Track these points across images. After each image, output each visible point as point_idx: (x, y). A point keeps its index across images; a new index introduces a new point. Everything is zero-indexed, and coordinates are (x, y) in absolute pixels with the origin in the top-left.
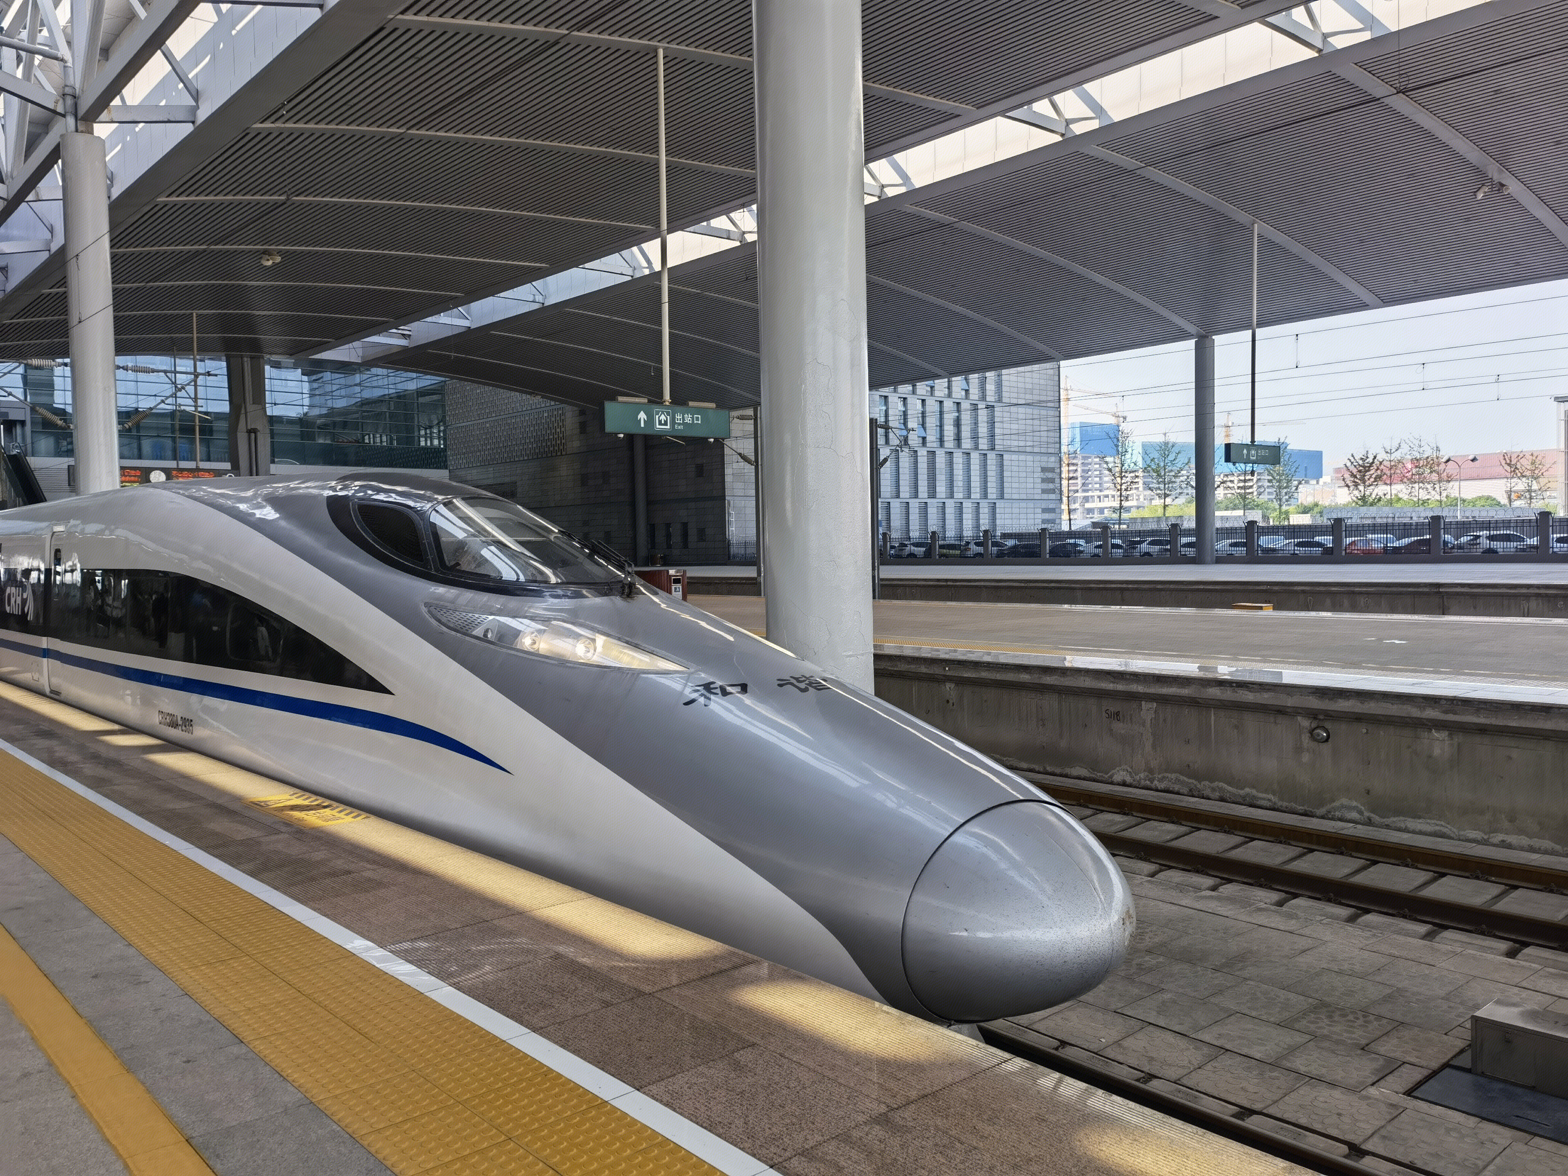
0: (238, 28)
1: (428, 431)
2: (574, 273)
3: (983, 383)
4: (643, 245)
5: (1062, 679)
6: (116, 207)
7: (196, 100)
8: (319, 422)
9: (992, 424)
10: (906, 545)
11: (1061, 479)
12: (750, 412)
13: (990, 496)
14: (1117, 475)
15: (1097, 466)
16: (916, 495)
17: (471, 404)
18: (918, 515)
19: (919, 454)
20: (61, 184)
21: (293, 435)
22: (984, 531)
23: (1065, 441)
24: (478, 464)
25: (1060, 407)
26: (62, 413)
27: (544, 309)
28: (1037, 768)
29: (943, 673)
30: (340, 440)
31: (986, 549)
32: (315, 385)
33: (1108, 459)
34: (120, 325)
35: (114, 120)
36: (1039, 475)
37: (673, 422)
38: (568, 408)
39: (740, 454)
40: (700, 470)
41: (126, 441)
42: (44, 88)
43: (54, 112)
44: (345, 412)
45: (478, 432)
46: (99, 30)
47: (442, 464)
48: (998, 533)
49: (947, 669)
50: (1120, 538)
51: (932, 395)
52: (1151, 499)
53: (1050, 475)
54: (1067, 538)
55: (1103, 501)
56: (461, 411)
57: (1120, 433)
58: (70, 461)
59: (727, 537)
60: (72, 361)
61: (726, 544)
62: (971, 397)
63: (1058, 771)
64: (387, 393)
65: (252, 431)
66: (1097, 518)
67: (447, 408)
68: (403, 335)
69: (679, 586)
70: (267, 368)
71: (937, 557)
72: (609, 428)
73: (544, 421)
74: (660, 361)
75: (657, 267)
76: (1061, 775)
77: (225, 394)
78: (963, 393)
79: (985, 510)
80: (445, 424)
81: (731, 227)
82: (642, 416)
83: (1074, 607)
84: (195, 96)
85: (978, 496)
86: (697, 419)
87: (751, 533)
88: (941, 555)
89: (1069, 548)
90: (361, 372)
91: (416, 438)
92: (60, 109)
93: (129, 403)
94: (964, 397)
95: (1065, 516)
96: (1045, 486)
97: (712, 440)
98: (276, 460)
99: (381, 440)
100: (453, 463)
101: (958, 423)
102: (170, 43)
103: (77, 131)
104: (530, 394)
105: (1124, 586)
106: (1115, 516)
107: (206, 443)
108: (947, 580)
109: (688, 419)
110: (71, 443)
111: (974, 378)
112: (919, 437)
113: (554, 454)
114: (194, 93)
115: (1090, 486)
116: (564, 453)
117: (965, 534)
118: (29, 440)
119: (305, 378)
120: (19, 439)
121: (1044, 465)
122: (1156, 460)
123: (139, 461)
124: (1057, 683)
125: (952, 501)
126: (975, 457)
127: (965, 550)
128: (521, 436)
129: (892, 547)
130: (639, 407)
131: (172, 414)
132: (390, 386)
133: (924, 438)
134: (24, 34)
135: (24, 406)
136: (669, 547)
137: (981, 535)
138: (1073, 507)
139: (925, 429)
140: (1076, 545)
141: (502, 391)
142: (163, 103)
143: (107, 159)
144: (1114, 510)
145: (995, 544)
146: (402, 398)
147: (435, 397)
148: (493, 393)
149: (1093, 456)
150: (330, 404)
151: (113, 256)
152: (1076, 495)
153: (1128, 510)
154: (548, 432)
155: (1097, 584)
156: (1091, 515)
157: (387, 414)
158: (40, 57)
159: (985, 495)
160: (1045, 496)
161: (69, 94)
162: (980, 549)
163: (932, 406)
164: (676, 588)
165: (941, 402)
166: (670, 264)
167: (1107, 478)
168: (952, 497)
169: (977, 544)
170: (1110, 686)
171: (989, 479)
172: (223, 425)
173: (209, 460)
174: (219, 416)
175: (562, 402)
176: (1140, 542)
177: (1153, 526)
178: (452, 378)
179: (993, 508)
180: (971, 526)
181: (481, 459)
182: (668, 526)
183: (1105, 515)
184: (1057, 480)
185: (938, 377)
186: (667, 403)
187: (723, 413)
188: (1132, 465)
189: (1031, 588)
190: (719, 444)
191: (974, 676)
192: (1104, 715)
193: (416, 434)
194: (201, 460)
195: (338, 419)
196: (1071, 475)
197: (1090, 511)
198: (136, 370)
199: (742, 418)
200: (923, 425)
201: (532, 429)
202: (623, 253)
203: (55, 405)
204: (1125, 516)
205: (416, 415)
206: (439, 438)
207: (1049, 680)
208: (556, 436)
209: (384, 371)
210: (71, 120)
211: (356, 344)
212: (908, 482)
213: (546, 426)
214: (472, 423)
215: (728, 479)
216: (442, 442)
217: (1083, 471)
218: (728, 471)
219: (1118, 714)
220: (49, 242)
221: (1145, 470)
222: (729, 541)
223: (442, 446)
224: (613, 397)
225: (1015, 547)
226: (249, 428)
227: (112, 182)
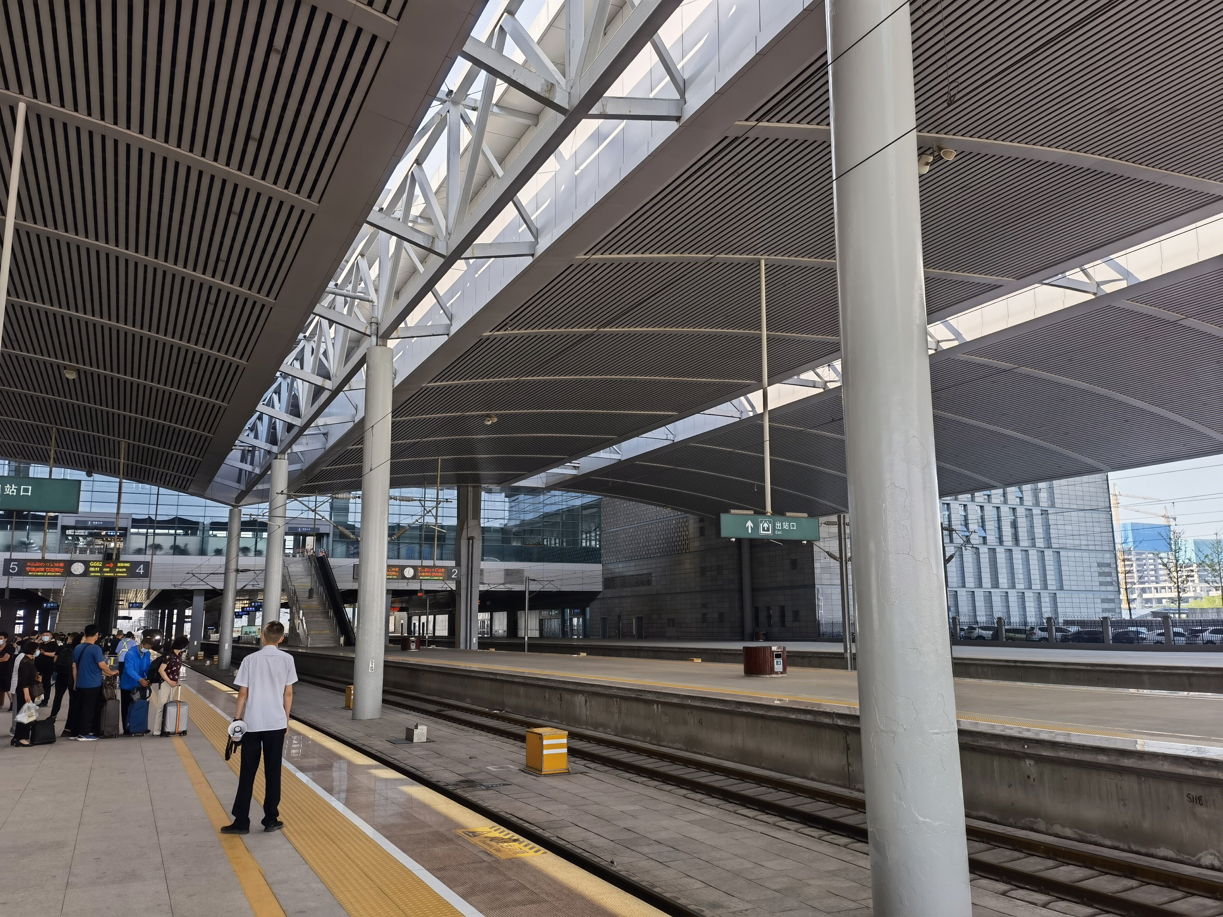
0: (479, 273)
1: (588, 535)
2: (697, 418)
3: (1036, 493)
4: (748, 395)
5: (1140, 762)
6: (396, 391)
7: (451, 320)
8: (514, 530)
9: (1047, 527)
10: (975, 629)
11: (1117, 572)
12: (834, 518)
13: (1049, 587)
14: (1173, 569)
15: (1152, 561)
16: (980, 585)
17: (619, 514)
18: (983, 603)
19: (981, 551)
20: (364, 378)
21: (496, 540)
22: (1047, 618)
23: (1118, 540)
24: (624, 560)
25: (1111, 511)
26: (352, 528)
27: (674, 444)
28: (1122, 846)
29: (1022, 751)
30: (528, 543)
31: (1050, 633)
32: (513, 504)
33: (1162, 555)
34: (395, 468)
35: (400, 336)
36: (1095, 569)
37: (774, 529)
38: (691, 517)
39: (827, 552)
40: (794, 564)
41: (391, 546)
42: (359, 319)
43: (364, 334)
44: (532, 522)
45: (624, 536)
46: (395, 280)
47: (598, 560)
48: (1061, 620)
49: (1026, 747)
50: (1180, 626)
51: (989, 502)
52: (1208, 591)
53: (1107, 570)
54: (1129, 626)
55: (1161, 592)
56: (612, 520)
57: (1172, 533)
58: (356, 561)
59: (817, 618)
60: (363, 494)
61: (817, 624)
62: (1025, 503)
63: (1143, 850)
64: (561, 508)
65: (470, 539)
66: (1156, 607)
67: (602, 518)
68: (574, 467)
69: (780, 660)
70: (483, 493)
71: (1005, 640)
72: (724, 533)
73: (672, 527)
74: (763, 480)
75: (760, 410)
76: (1147, 855)
77: (455, 512)
78: (1018, 500)
79: (1046, 599)
80: (600, 529)
81: (816, 379)
82: (750, 524)
83: (1141, 691)
84: (450, 318)
85: (1038, 587)
86: (793, 526)
87: (838, 616)
88: (1008, 638)
89: (1132, 635)
90: (544, 494)
91: (580, 541)
92: (368, 332)
93: (395, 520)
94: (1019, 504)
95: (1124, 605)
96: (1102, 579)
97: (805, 542)
98: (485, 558)
99: (553, 542)
100: (605, 559)
101: (1014, 525)
102: (437, 287)
103: (377, 345)
104: (663, 506)
105: (1190, 672)
106: (1174, 606)
107: (440, 546)
108: (1016, 661)
109: (786, 526)
110: (357, 548)
111: (1027, 488)
112: (979, 536)
113: (680, 552)
114: (450, 316)
115: (1146, 578)
116: (687, 551)
117: (1029, 620)
118: (330, 549)
119: (507, 500)
120: (325, 546)
121: (1100, 560)
122: (1209, 556)
123: (398, 560)
124: (1135, 765)
125: (1014, 591)
126: (1033, 554)
127: (1031, 634)
128: (655, 538)
129: (962, 630)
130: (747, 518)
131: (421, 527)
132: (563, 503)
133: (984, 538)
134: (350, 287)
135: (330, 524)
136: (770, 625)
137: (1045, 621)
138: (1132, 597)
139: (985, 530)
140: (1138, 633)
141: (642, 504)
142: (429, 324)
143: (394, 360)
144: (1172, 600)
145: (1059, 630)
146: (571, 512)
147: (594, 510)
148: (635, 506)
149: (1147, 552)
150: (522, 518)
151: (393, 423)
152: (1134, 586)
153: (1186, 600)
154: (676, 535)
155: (1164, 669)
156: (1149, 605)
157: (561, 523)
158: (358, 301)
159: (1045, 587)
160: (1103, 588)
161: (373, 323)
162: (1045, 634)
163: (990, 512)
164: (777, 662)
165: (998, 508)
166: (770, 407)
167: (1163, 572)
168: (1014, 587)
169: (1042, 630)
170: (1190, 772)
171: (1048, 572)
172: (453, 534)
173: (441, 559)
174: (449, 528)
175: (686, 512)
176: (1202, 631)
177: (1212, 616)
178: (606, 496)
179: (1054, 597)
180: (1034, 613)
181: (626, 556)
182: (769, 608)
183: (1163, 604)
184: (1114, 574)
185: (994, 487)
186: (769, 514)
187: (813, 520)
188: (1187, 561)
189: (1098, 671)
190: (810, 544)
191: (1052, 754)
192: (1185, 797)
193: (580, 537)
194: (437, 559)
195: (526, 528)
196: (1127, 569)
197: (1148, 601)
198: (402, 499)
199: (828, 523)
200: (983, 526)
201: (664, 533)
202: (733, 401)
203: (348, 523)
204: (1183, 605)
205: (580, 524)
206: (596, 540)
207: (1127, 762)
208: (682, 538)
209: (560, 493)
210: (374, 338)
211: (543, 475)
212: (972, 575)
213: (674, 531)
214: (620, 529)
215: (817, 571)
216: (598, 543)
217: (1138, 565)
218: (817, 565)
219: (1200, 798)
220: (354, 416)
221: (1199, 565)
222: (819, 621)
223: (598, 546)
224: (727, 511)
225: (1078, 633)
226: (469, 536)
227: (395, 376)
